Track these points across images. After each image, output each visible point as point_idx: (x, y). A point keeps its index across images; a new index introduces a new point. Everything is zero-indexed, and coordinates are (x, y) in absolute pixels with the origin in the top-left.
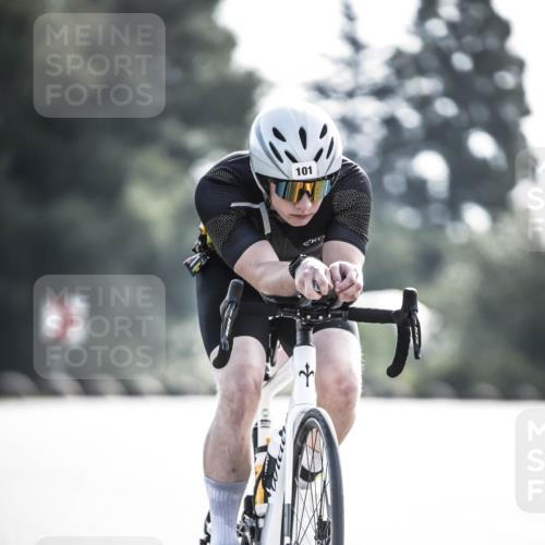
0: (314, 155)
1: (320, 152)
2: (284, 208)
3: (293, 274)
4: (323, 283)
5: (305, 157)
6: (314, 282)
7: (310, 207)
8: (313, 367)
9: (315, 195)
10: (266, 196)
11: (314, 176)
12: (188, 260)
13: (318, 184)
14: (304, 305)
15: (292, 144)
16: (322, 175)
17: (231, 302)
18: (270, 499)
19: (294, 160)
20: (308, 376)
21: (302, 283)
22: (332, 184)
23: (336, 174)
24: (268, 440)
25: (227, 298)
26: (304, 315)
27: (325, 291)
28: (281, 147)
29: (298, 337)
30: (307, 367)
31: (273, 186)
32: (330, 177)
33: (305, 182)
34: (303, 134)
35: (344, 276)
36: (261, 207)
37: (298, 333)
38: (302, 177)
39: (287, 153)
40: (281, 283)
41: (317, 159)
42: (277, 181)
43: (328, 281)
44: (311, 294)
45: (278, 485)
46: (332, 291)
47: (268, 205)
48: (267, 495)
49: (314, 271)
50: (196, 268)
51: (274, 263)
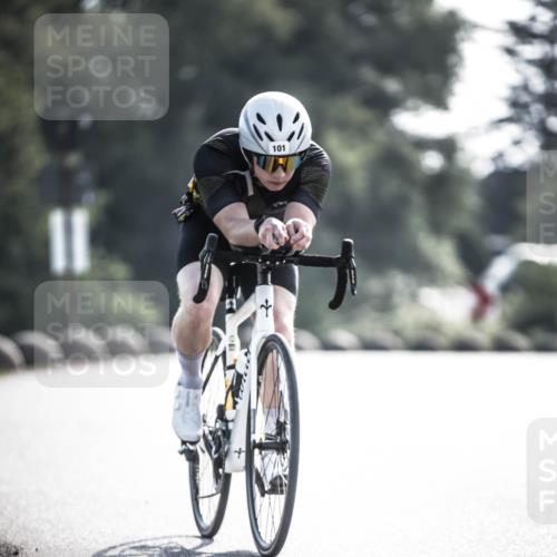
0: (287, 137)
1: (293, 134)
2: (264, 176)
3: (257, 229)
4: (281, 236)
5: (280, 137)
6: (274, 235)
7: (284, 177)
8: (271, 302)
9: (288, 167)
10: (250, 165)
11: (287, 152)
12: (176, 211)
13: (290, 158)
14: (264, 253)
15: (271, 127)
16: (293, 152)
17: (208, 251)
18: (238, 406)
19: (271, 139)
20: (267, 308)
21: (264, 236)
22: (302, 159)
23: (305, 151)
24: (236, 361)
25: (205, 248)
26: (264, 261)
27: (282, 242)
28: (262, 128)
29: (259, 279)
30: (267, 301)
31: (255, 159)
32: (300, 153)
33: (280, 156)
34: (279, 119)
35: (297, 231)
36: (247, 174)
37: (259, 275)
38: (277, 153)
39: (267, 134)
40: (246, 237)
41: (289, 139)
42: (259, 155)
43: (285, 234)
44: (271, 245)
45: (244, 395)
46: (288, 242)
47: (252, 173)
48: (235, 403)
49: (275, 227)
50: (182, 218)
51: (244, 220)
